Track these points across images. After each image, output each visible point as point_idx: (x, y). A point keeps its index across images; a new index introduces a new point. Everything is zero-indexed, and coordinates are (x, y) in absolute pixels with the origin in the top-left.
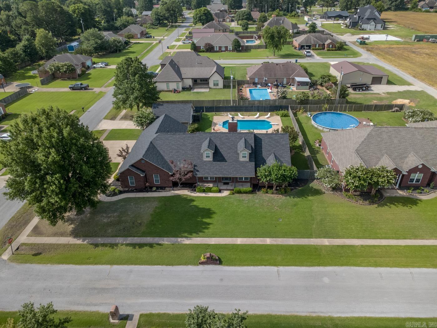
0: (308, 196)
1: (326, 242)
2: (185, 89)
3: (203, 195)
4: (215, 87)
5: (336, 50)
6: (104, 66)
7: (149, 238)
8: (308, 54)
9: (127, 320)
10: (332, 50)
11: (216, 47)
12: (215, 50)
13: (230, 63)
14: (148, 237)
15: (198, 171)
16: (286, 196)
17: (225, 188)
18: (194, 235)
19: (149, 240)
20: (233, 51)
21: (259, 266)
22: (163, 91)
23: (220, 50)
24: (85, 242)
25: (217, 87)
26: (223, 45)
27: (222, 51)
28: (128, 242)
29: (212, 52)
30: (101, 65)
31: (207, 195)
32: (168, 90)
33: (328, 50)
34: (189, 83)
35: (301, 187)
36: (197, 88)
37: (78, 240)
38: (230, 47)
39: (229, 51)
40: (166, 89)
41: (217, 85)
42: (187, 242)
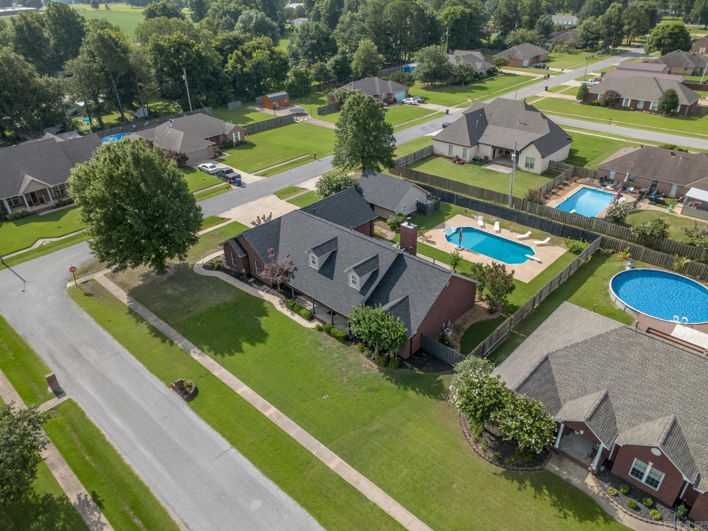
0: (413, 389)
1: (335, 462)
2: (478, 160)
3: (288, 313)
4: (527, 169)
6: (416, 103)
9: (57, 396)
11: (627, 100)
12: (623, 105)
13: (619, 133)
15: (293, 277)
16: (381, 371)
17: (322, 319)
18: (212, 353)
20: (658, 112)
22: (442, 156)
23: (634, 106)
24: (128, 304)
25: (531, 170)
26: (641, 99)
27: (637, 110)
29: (615, 108)
30: (412, 101)
32: (450, 156)
34: (487, 152)
35: (422, 371)
36: (497, 164)
38: (655, 104)
40: (447, 154)
41: (532, 166)
42: (196, 357)
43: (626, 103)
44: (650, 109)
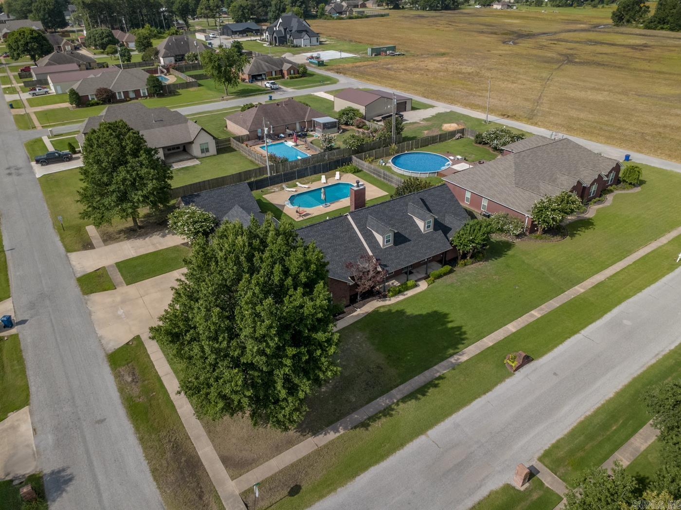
3: (401, 298)
4: (204, 155)
5: (301, 77)
7: (417, 377)
8: (274, 87)
9: (536, 475)
10: (296, 78)
11: (119, 93)
12: (118, 98)
14: (415, 376)
15: (385, 266)
16: (487, 261)
17: (420, 278)
18: (460, 346)
19: (419, 380)
20: (151, 95)
21: (564, 341)
23: (127, 98)
24: (342, 432)
25: (208, 154)
26: (130, 89)
27: (131, 99)
28: (399, 397)
29: (113, 103)
31: (406, 297)
33: (291, 78)
37: (325, 434)
38: (144, 91)
39: (144, 97)
41: (207, 150)
42: (464, 358)
43: (120, 96)
44: (142, 95)
